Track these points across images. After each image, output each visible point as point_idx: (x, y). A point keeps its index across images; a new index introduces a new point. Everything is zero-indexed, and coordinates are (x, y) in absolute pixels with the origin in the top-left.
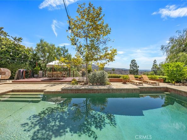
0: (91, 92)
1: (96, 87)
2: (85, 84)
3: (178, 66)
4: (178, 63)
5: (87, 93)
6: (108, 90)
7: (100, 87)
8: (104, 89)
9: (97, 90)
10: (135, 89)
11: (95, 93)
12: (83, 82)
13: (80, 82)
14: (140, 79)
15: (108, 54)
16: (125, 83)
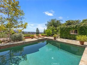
0: (12, 46)
1: (16, 43)
2: (8, 42)
3: (49, 31)
4: (49, 30)
5: (8, 47)
6: (23, 43)
7: (18, 42)
8: (21, 43)
9: (16, 44)
10: (36, 41)
11: (14, 46)
12: (7, 41)
13: (4, 41)
14: (38, 36)
15: (23, 25)
16: (32, 38)
